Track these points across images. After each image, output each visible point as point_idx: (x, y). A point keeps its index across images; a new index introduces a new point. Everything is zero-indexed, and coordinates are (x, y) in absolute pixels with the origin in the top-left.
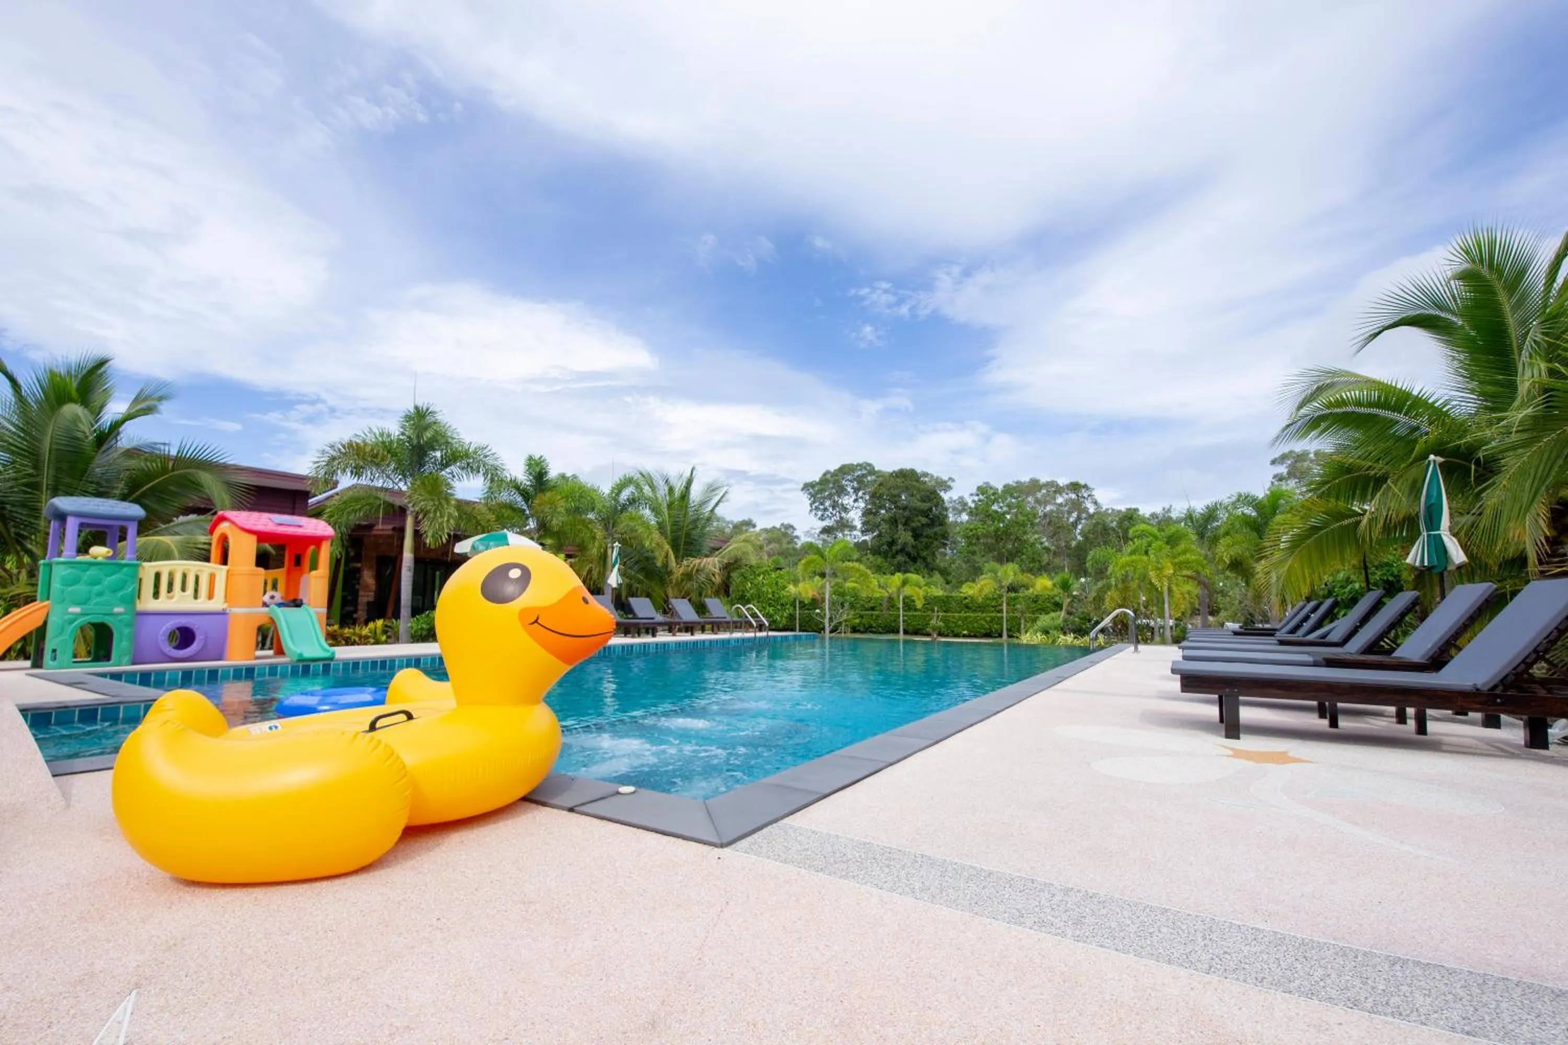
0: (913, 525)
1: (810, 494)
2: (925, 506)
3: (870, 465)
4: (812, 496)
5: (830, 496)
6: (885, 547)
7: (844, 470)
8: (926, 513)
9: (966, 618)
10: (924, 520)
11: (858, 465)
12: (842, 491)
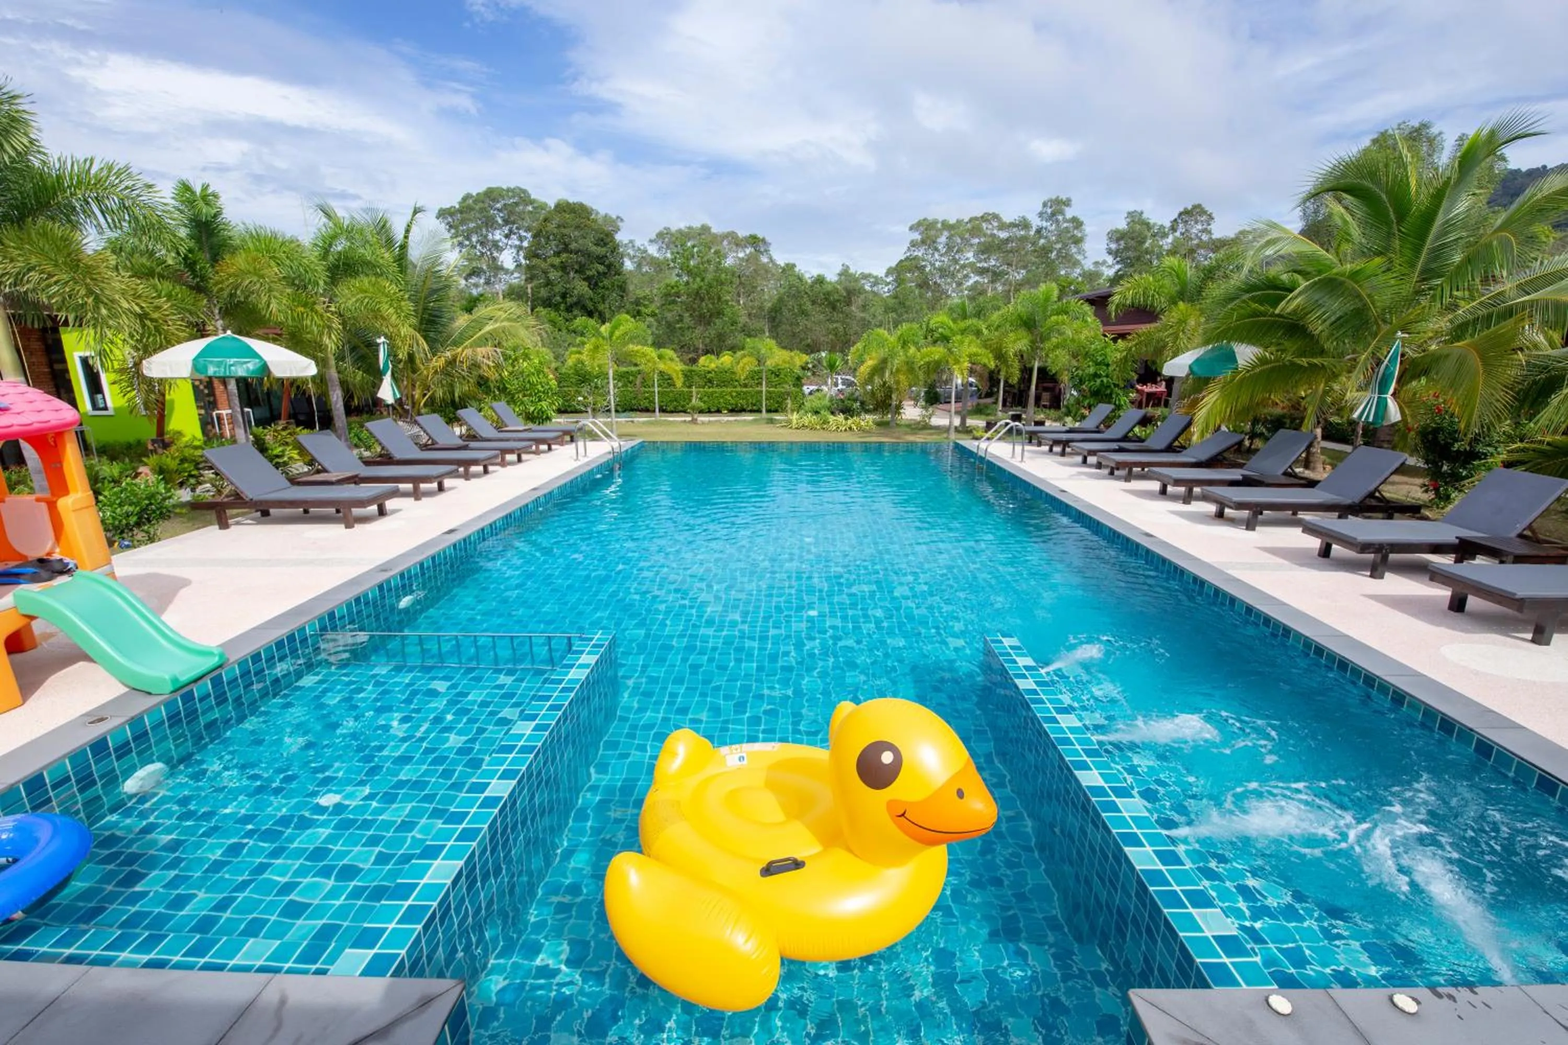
0: (589, 273)
1: (448, 223)
2: (600, 251)
3: (524, 191)
4: (451, 227)
5: (477, 230)
6: (558, 298)
7: (491, 195)
8: (601, 259)
9: (712, 393)
10: (601, 268)
11: (508, 190)
12: (490, 223)
